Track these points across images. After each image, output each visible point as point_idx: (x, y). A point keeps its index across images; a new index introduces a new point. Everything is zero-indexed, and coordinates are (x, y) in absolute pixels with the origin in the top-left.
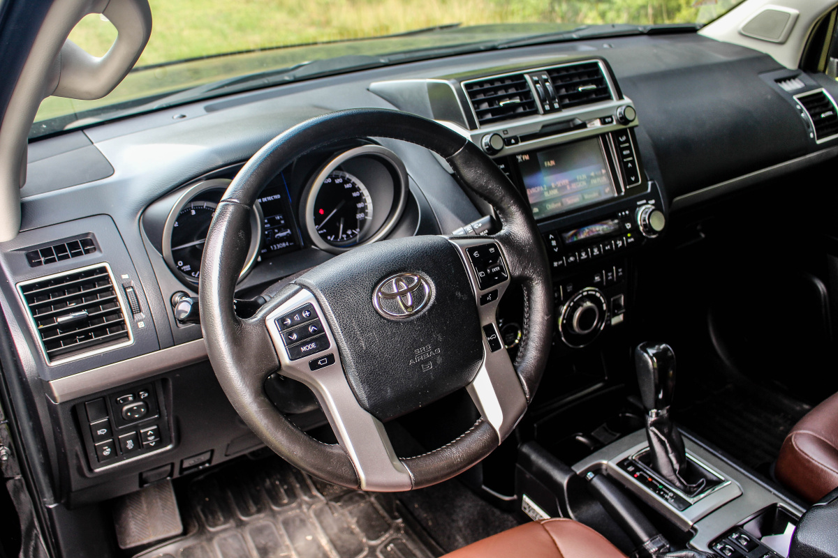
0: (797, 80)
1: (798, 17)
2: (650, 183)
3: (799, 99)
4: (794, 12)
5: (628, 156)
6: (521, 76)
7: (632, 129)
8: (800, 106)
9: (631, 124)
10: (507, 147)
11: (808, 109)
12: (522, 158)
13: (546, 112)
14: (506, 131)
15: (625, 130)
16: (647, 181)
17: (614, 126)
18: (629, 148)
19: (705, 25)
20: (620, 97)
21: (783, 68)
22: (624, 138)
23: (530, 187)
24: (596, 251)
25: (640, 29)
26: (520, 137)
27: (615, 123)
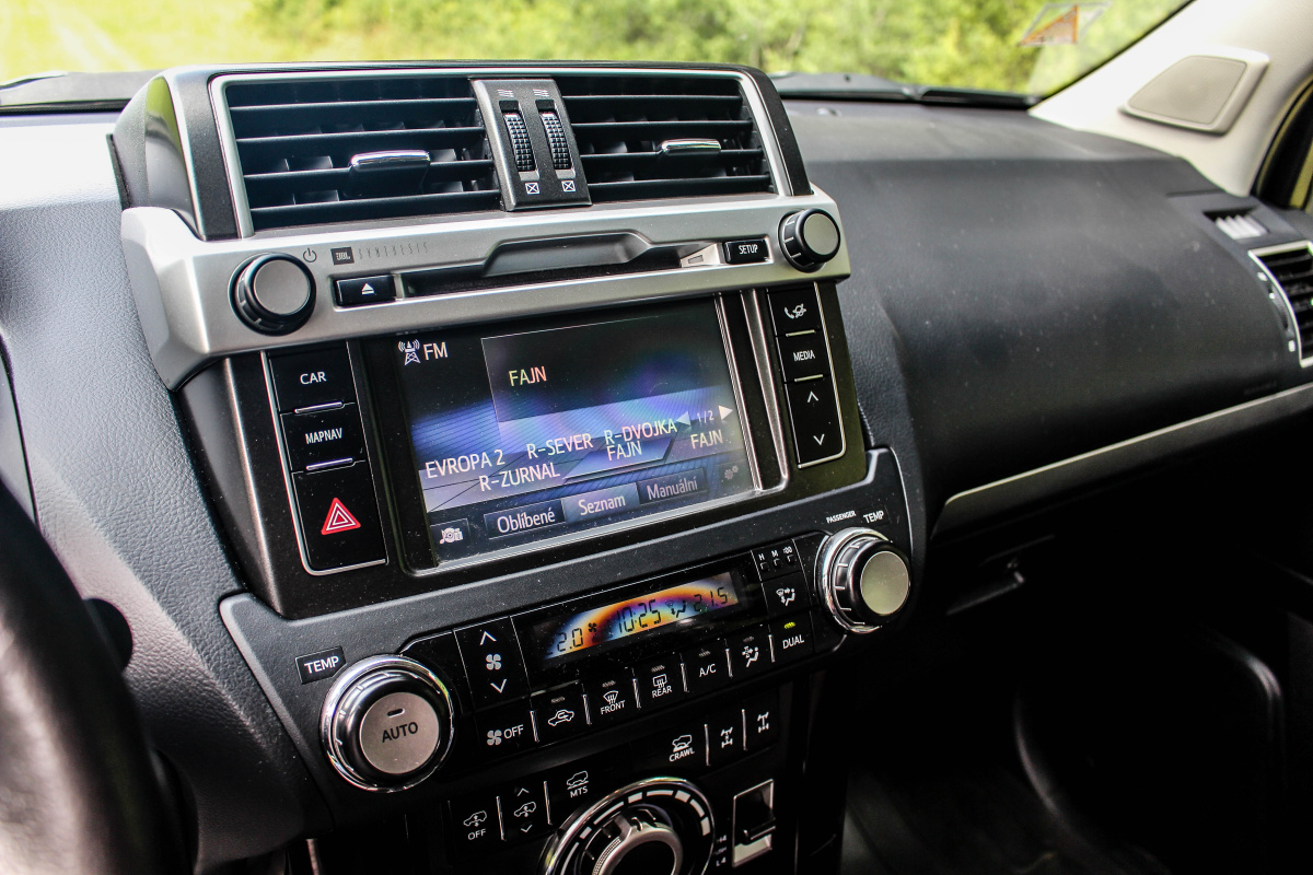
0: (1248, 218)
1: (1264, 71)
2: (875, 454)
3: (1264, 259)
4: (1257, 59)
5: (806, 367)
6: (462, 85)
7: (829, 283)
8: (1265, 275)
9: (826, 270)
10: (339, 310)
11: (1283, 284)
12: (420, 353)
13: (526, 204)
14: (349, 250)
15: (808, 284)
16: (868, 447)
17: (771, 271)
18: (815, 343)
19: (1044, 98)
20: (800, 186)
21: (1218, 190)
22: (800, 311)
23: (440, 454)
24: (661, 687)
25: (907, 91)
26: (405, 277)
27: (770, 260)
